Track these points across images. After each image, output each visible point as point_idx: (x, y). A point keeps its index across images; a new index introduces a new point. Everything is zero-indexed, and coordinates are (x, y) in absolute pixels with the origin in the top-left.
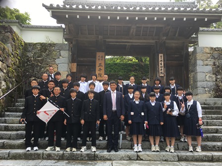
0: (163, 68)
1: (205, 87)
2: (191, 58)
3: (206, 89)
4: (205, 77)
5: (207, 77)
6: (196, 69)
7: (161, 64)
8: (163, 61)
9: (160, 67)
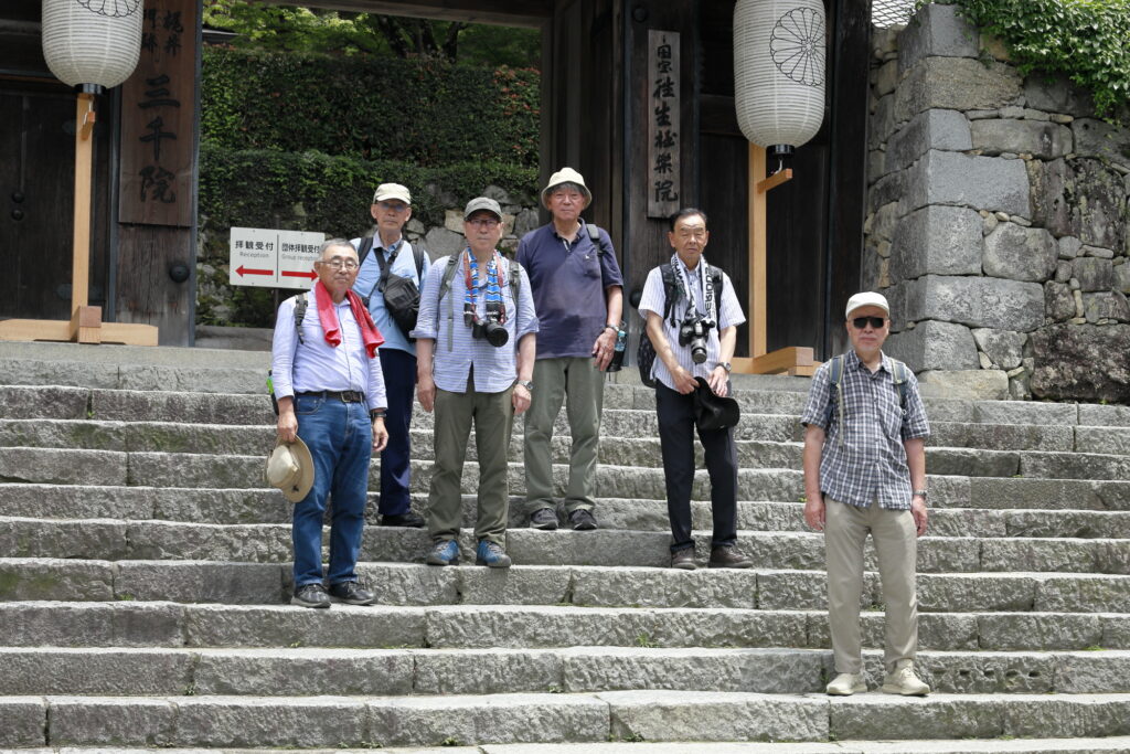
0: (674, 151)
1: (977, 317)
2: (883, 87)
3: (982, 335)
4: (981, 244)
5: (992, 242)
6: (920, 175)
7: (663, 119)
8: (676, 89)
9: (652, 141)
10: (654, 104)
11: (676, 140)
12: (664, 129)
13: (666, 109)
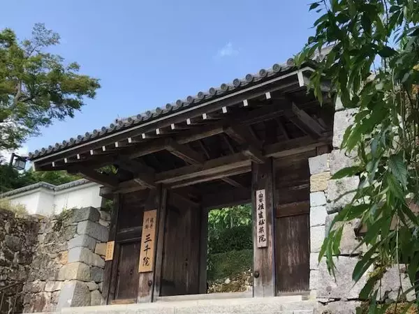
0: (264, 225)
7: (261, 217)
8: (264, 206)
9: (258, 223)
10: (258, 212)
11: (265, 222)
12: (261, 219)
13: (262, 213)
